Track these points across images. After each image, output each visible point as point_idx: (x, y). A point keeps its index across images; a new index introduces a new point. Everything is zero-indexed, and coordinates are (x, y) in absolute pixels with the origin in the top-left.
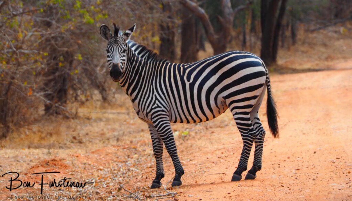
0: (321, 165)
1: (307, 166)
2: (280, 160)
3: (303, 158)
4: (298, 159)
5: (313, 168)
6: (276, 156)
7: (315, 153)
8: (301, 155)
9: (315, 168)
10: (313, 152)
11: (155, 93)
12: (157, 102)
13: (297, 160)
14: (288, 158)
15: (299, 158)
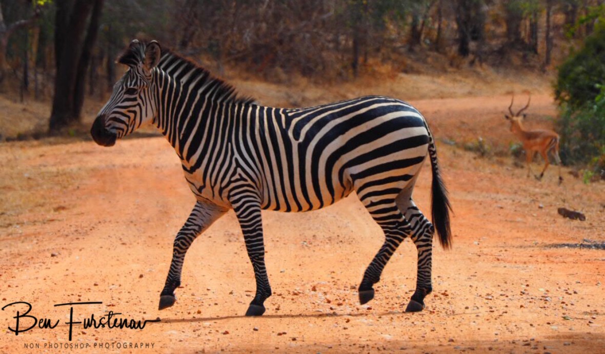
0: (151, 299)
1: (127, 300)
2: (81, 289)
3: (120, 286)
4: (112, 287)
5: (136, 303)
6: (74, 281)
7: (141, 276)
8: (117, 280)
9: (140, 304)
10: (139, 276)
11: (237, 155)
12: (239, 170)
13: (111, 289)
14: (95, 285)
15: (114, 286)
